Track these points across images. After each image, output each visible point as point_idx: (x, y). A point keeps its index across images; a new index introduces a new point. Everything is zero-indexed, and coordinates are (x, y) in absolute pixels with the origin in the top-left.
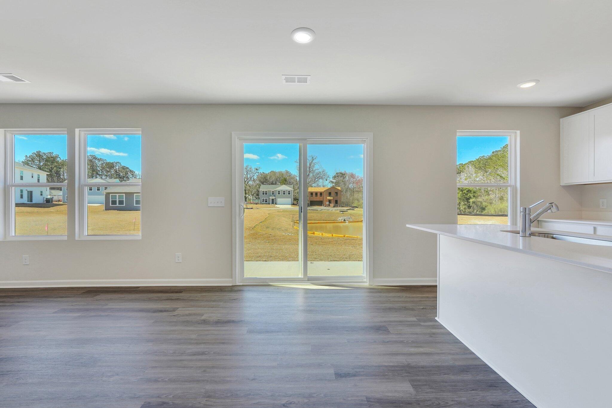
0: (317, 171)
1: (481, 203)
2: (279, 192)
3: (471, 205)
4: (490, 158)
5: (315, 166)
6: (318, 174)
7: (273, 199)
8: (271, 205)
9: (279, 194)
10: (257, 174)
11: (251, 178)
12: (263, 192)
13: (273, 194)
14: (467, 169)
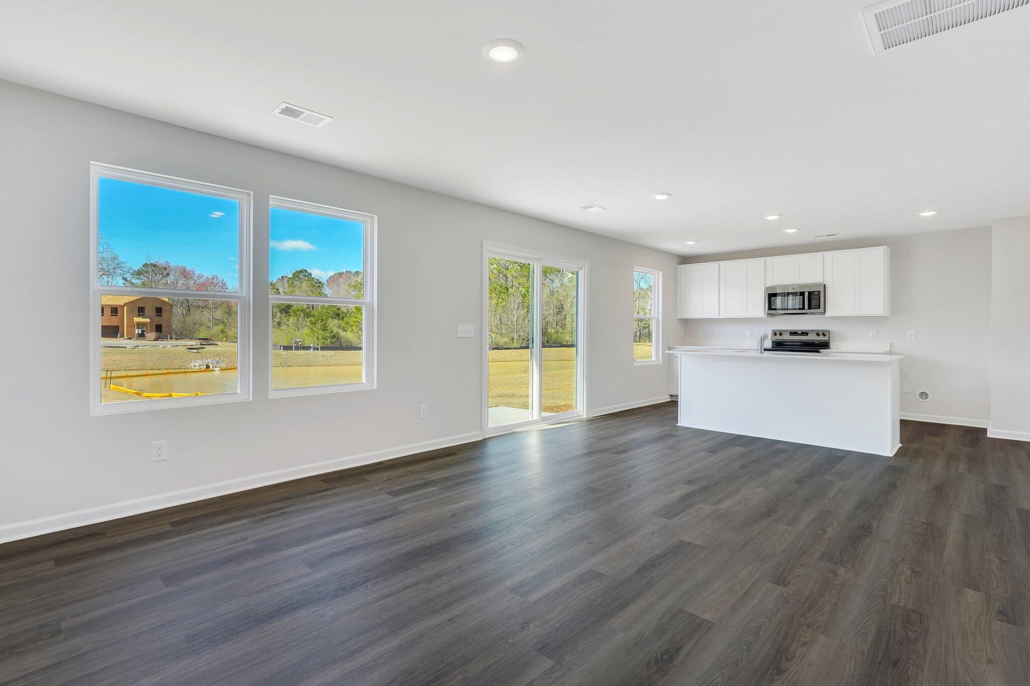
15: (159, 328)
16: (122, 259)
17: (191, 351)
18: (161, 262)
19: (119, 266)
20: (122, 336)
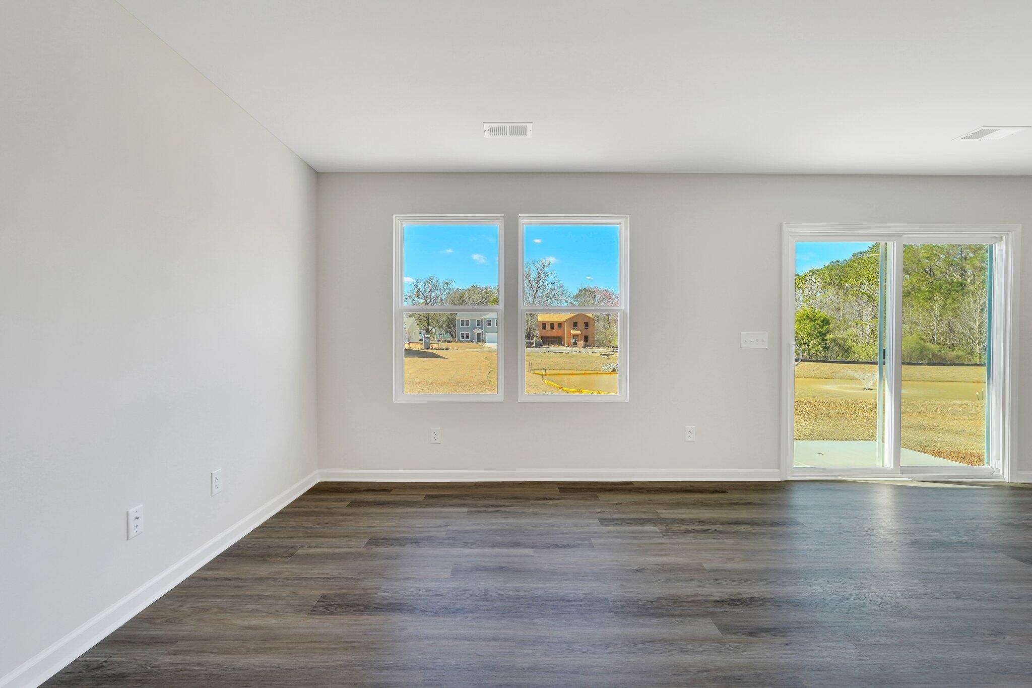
0: (551, 286)
1: (846, 341)
2: (489, 321)
3: (828, 345)
4: (849, 264)
5: (547, 278)
6: (553, 291)
7: (478, 335)
8: (476, 344)
9: (489, 324)
10: (448, 291)
11: (437, 298)
12: (463, 321)
13: (479, 325)
14: (808, 283)
15: (586, 339)
16: (565, 287)
17: (603, 356)
18: (592, 286)
19: (563, 293)
20: (564, 345)
